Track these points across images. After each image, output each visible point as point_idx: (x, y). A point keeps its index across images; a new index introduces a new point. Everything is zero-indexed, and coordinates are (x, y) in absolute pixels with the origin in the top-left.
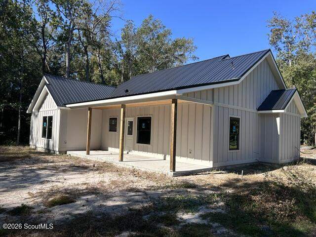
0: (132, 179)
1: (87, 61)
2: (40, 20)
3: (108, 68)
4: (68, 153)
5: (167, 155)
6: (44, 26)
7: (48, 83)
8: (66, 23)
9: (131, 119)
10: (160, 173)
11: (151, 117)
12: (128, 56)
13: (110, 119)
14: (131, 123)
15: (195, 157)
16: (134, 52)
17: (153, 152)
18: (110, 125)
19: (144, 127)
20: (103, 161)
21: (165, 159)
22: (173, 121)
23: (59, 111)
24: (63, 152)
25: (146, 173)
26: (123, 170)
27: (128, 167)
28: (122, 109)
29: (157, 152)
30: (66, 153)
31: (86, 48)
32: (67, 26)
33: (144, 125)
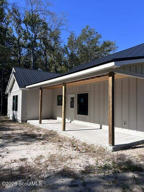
0: (70, 153)
1: (46, 59)
2: (17, 36)
3: (61, 65)
4: (28, 121)
5: (103, 125)
6: (19, 39)
7: (15, 72)
8: (32, 36)
9: (73, 96)
10: (99, 146)
11: (88, 94)
12: (72, 56)
13: (58, 96)
14: (72, 99)
15: (129, 128)
16: (76, 53)
17: (90, 122)
18: (58, 100)
19: (83, 102)
20: (50, 130)
21: (101, 128)
22: (111, 94)
23: (21, 91)
24: (24, 121)
25: (85, 144)
26: (65, 139)
27: (69, 137)
28: (64, 87)
29: (94, 122)
30: (26, 122)
31: (45, 51)
32: (33, 38)
33: (82, 100)
